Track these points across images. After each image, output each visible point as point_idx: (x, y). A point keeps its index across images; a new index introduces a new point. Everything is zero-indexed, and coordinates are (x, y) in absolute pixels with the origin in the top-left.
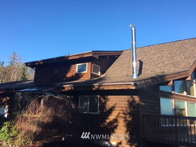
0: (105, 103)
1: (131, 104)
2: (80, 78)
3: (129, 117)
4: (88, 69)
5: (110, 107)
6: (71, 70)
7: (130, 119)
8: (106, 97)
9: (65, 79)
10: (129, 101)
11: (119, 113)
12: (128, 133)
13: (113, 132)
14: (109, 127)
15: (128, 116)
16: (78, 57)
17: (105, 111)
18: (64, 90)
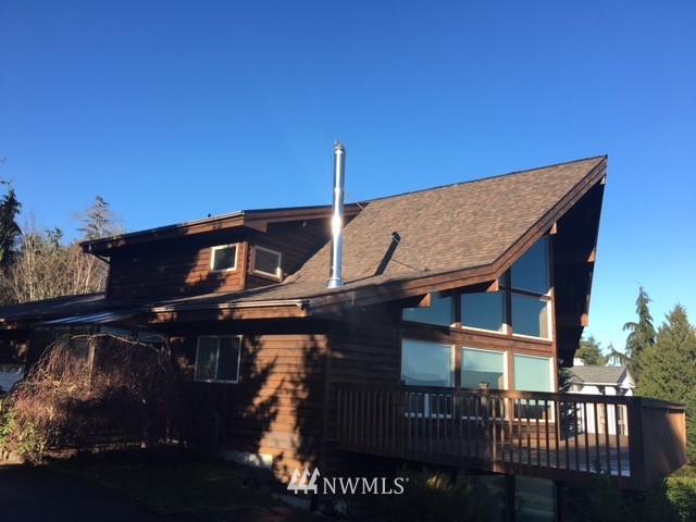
0: (253, 356)
1: (310, 356)
2: (219, 286)
3: (303, 390)
4: (240, 260)
5: (264, 366)
6: (199, 263)
7: (303, 395)
8: (256, 339)
9: (182, 290)
10: (304, 349)
11: (283, 381)
12: (297, 431)
13: (268, 429)
14: (259, 417)
15: (300, 388)
16: (210, 228)
17: (253, 375)
18: (154, 322)
